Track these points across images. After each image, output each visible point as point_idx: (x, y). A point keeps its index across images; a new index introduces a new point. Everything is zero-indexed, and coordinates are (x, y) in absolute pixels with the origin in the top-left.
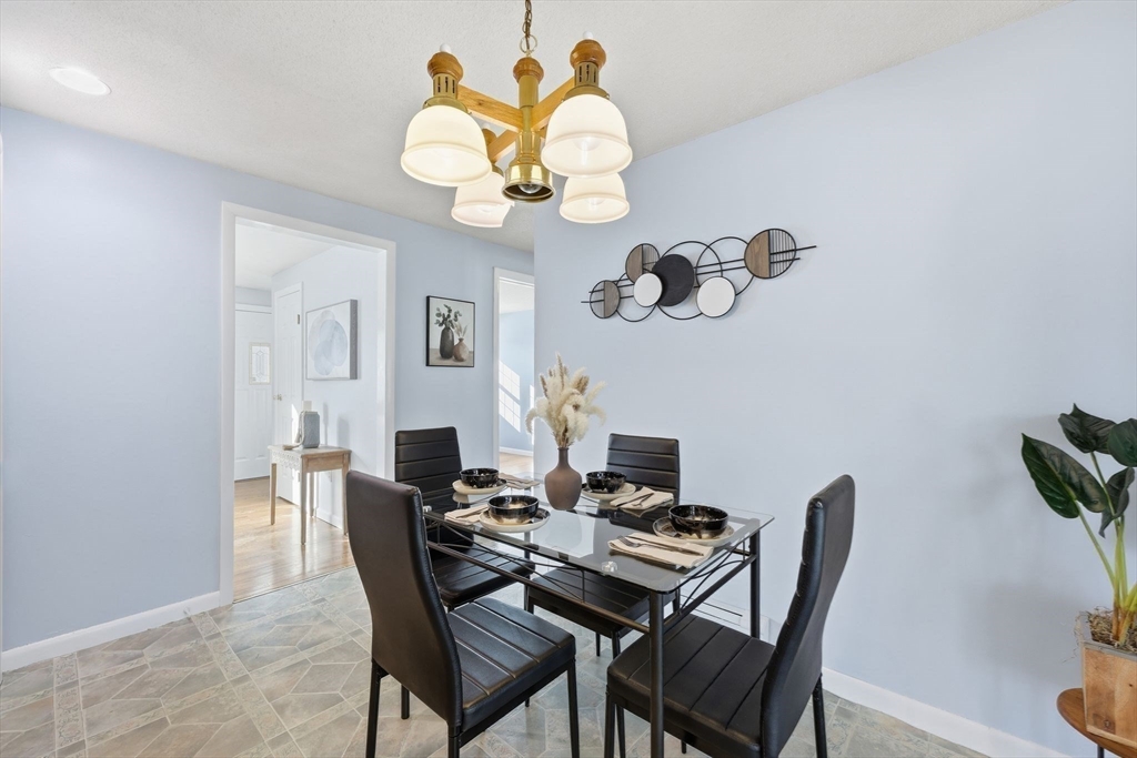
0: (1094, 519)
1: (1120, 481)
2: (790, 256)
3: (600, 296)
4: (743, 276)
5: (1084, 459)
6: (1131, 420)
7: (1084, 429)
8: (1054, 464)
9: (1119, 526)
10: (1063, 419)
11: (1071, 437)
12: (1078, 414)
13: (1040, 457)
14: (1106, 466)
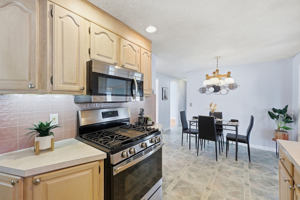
0: (276, 119)
1: (278, 115)
2: (236, 87)
3: (202, 90)
4: (228, 89)
5: (274, 113)
6: (279, 109)
7: (275, 110)
8: (271, 114)
9: (278, 120)
10: (272, 109)
11: (273, 111)
12: (273, 108)
13: (270, 113)
14: (277, 114)
